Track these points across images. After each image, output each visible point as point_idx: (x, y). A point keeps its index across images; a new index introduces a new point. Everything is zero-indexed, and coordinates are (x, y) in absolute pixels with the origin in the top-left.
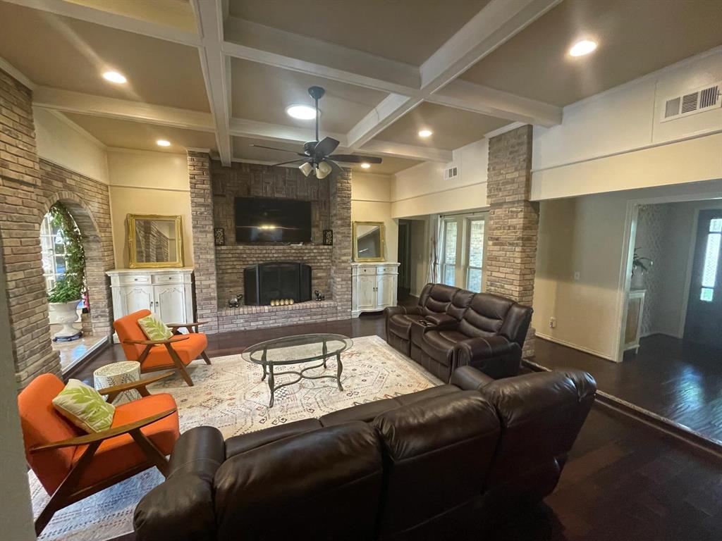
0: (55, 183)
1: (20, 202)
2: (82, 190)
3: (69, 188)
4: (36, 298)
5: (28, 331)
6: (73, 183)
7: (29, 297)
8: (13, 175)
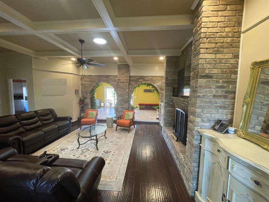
0: (140, 80)
1: (124, 85)
2: (152, 80)
3: (146, 80)
4: (125, 103)
5: (121, 108)
6: (148, 79)
7: (123, 102)
8: (122, 81)
